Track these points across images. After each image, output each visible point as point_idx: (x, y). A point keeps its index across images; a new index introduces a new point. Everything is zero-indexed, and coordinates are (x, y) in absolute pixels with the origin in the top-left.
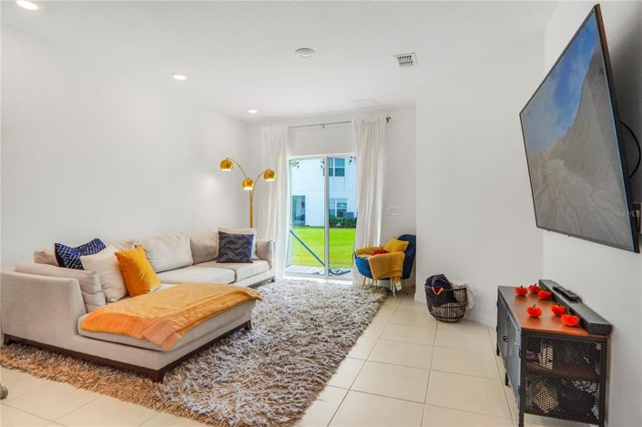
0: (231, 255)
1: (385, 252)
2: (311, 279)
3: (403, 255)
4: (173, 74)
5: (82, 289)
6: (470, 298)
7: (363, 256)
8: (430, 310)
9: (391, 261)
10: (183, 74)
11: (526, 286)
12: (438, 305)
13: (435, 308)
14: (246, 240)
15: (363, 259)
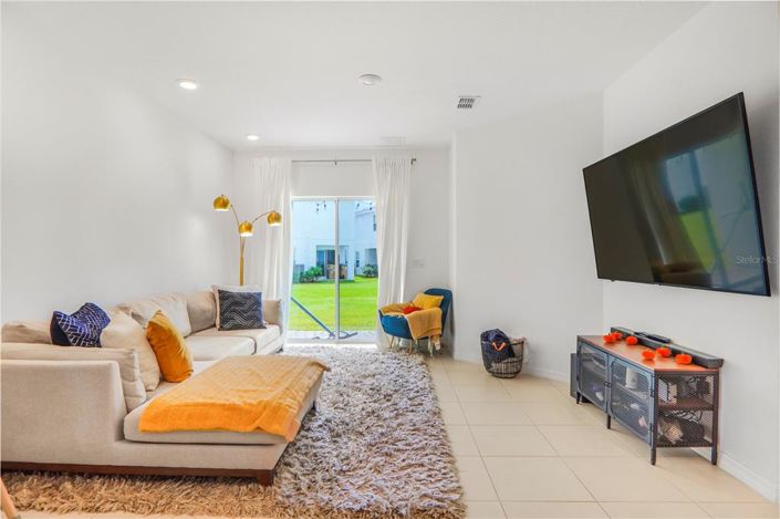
0: (238, 320)
1: (419, 309)
2: (326, 345)
3: (440, 311)
4: (179, 80)
5: (123, 377)
7: (392, 314)
8: (488, 367)
9: (430, 317)
10: (194, 81)
12: (499, 360)
13: (493, 364)
14: (254, 300)
15: (395, 318)
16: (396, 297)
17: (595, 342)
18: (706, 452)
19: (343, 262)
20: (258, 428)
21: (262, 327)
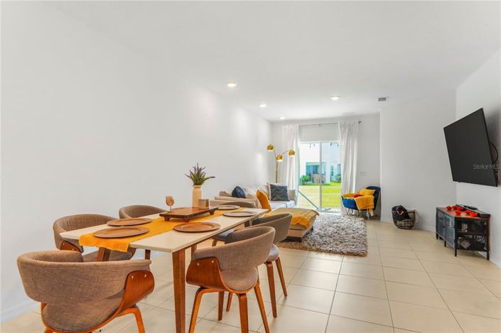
0: (279, 197)
1: (362, 196)
3: (373, 197)
4: (260, 104)
6: (417, 217)
7: (348, 198)
8: (395, 223)
9: (367, 200)
10: (265, 104)
11: (451, 206)
12: (401, 220)
13: (398, 222)
14: (284, 189)
15: (349, 200)
16: (351, 190)
17: (443, 210)
18: (484, 254)
19: (323, 172)
20: (298, 224)
21: (288, 201)
